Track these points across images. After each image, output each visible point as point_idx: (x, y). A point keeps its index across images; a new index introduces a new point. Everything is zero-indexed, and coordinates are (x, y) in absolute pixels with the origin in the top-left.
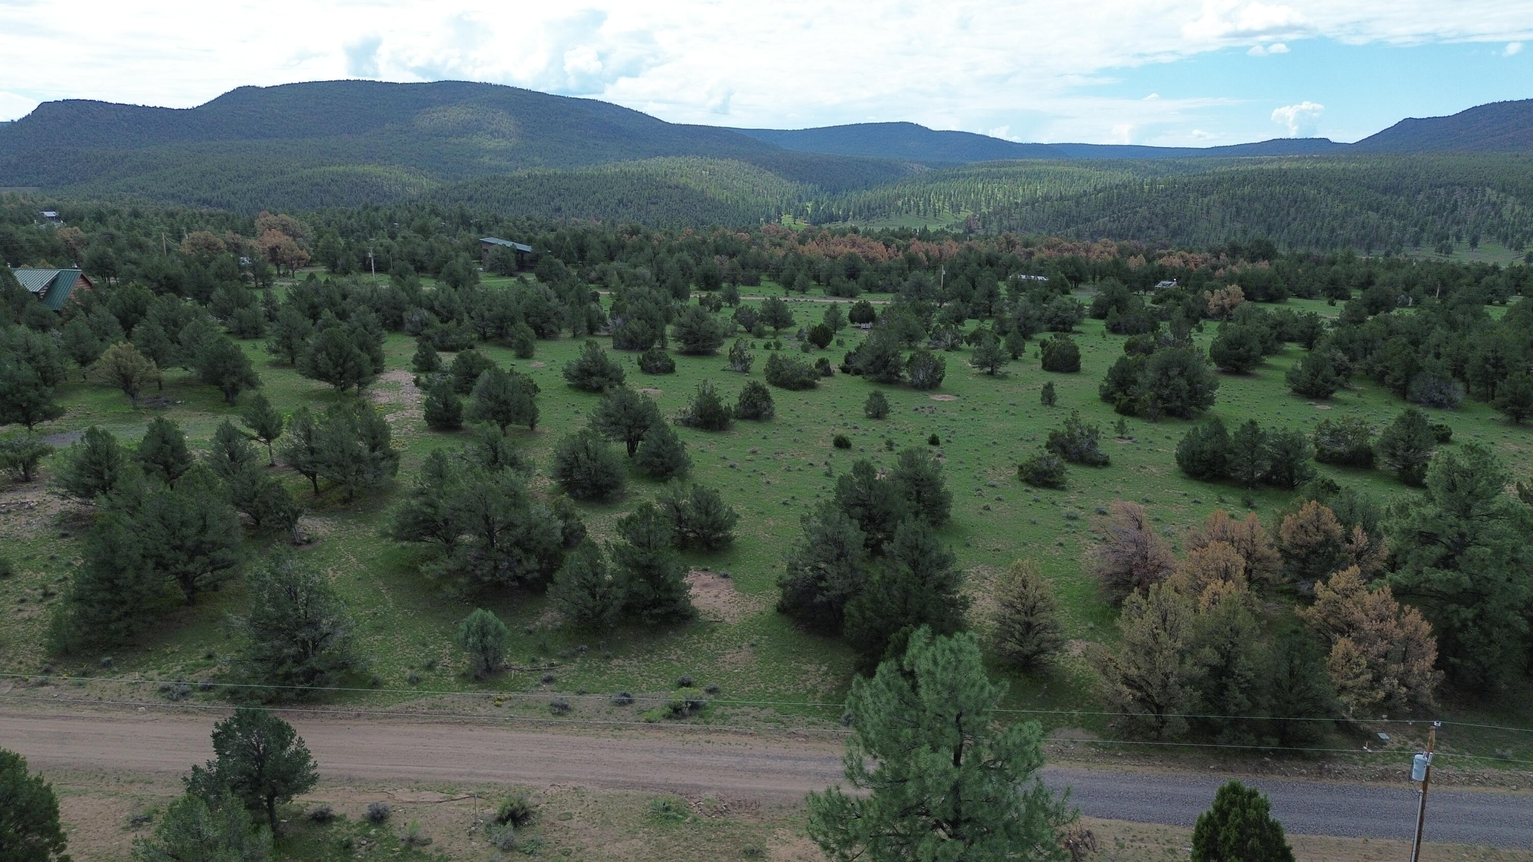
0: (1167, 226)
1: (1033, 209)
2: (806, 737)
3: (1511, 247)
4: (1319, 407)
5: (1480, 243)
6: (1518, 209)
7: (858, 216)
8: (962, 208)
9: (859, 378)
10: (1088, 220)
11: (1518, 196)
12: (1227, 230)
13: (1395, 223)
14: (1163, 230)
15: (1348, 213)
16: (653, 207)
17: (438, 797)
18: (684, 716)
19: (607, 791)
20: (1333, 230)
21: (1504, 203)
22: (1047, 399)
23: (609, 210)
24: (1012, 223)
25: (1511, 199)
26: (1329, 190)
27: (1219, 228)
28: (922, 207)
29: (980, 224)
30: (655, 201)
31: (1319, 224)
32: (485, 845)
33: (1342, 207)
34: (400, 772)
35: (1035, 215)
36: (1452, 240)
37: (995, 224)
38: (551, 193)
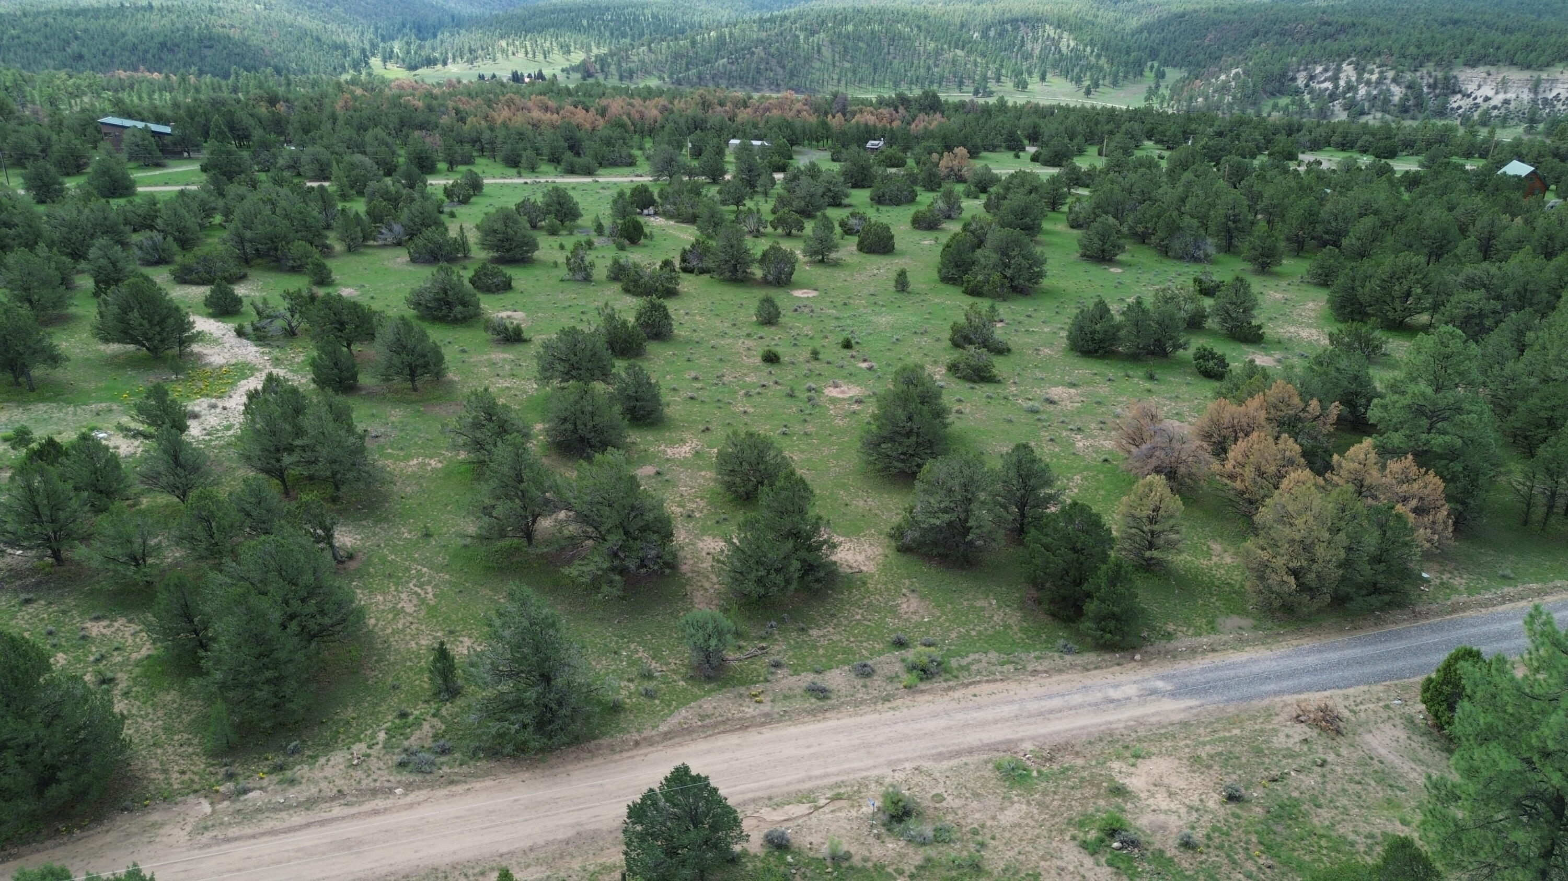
0: (784, 67)
1: (650, 50)
2: (1046, 672)
3: (1072, 80)
4: (1112, 270)
5: (1049, 76)
6: (1072, 44)
7: (459, 59)
8: (572, 49)
9: (707, 276)
10: (707, 62)
11: (1071, 31)
12: (838, 70)
13: (979, 60)
14: (780, 71)
15: (938, 52)
16: (208, 52)
17: (804, 808)
18: (933, 675)
19: (945, 764)
20: (929, 68)
21: (1060, 38)
22: (900, 287)
23: (149, 56)
24: (632, 65)
25: (1065, 35)
26: (919, 27)
27: (831, 68)
28: (529, 49)
29: (598, 67)
30: (208, 44)
31: (916, 62)
32: (902, 844)
33: (933, 45)
34: (743, 793)
35: (653, 56)
36: (1025, 76)
37: (613, 67)
38: (63, 36)
